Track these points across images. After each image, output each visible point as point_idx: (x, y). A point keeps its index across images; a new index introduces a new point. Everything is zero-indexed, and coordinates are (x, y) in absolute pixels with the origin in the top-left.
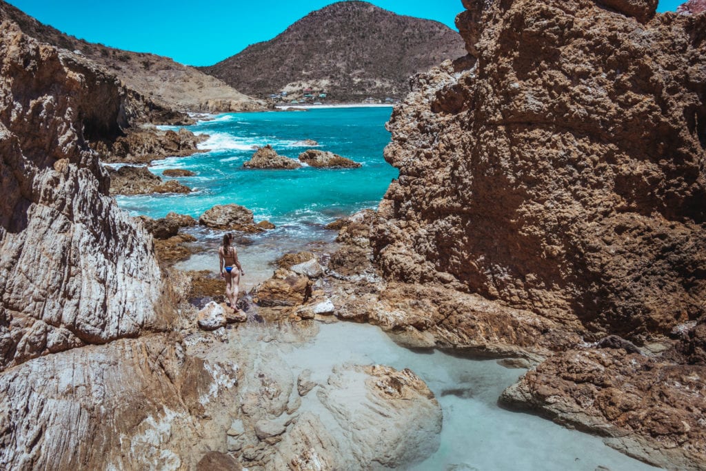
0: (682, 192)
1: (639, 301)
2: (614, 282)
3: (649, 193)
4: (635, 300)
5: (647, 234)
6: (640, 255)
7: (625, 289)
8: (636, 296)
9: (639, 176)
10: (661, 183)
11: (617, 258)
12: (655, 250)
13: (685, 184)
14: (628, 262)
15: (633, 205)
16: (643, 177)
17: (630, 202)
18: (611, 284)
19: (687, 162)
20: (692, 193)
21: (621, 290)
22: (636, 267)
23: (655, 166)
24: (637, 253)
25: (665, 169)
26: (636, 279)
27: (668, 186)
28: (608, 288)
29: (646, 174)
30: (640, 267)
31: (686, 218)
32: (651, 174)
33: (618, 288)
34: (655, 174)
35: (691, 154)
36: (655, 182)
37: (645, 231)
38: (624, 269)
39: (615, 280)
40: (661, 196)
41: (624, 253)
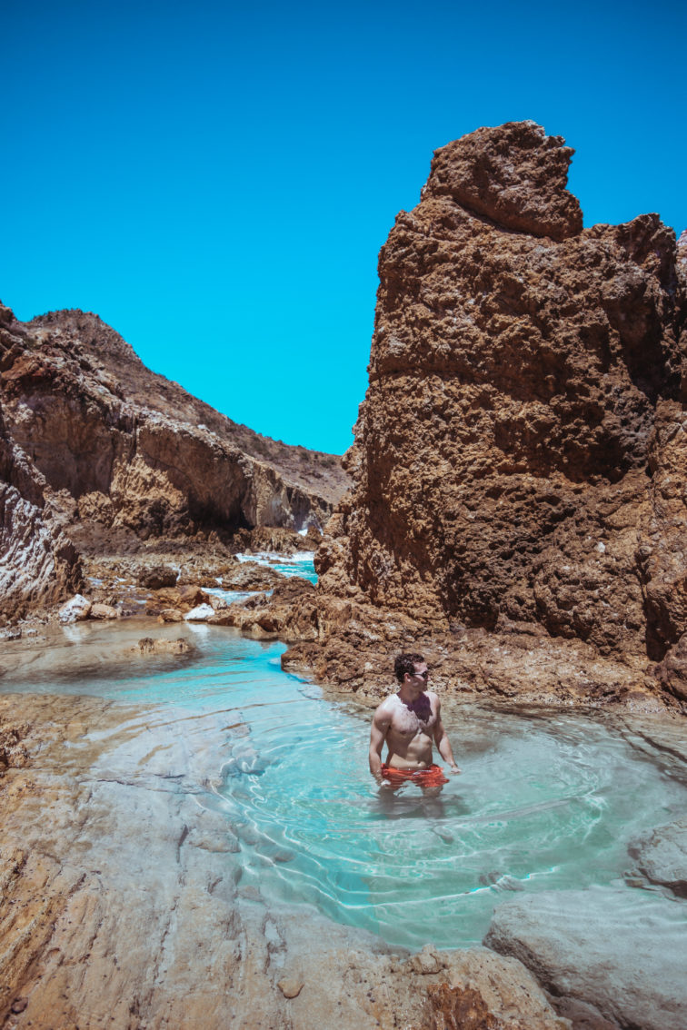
0: (583, 440)
1: (504, 583)
2: (468, 556)
3: (539, 445)
4: (496, 582)
5: (531, 498)
6: (517, 524)
7: (483, 566)
8: (497, 576)
9: (521, 421)
10: (553, 430)
11: (477, 526)
12: (540, 519)
13: (585, 428)
14: (494, 532)
15: (522, 463)
16: (526, 422)
17: (517, 459)
18: (464, 558)
19: (583, 398)
20: (596, 440)
21: (477, 567)
22: (505, 540)
23: (545, 408)
24: (511, 521)
25: (557, 410)
26: (506, 556)
27: (564, 434)
28: (462, 565)
29: (530, 417)
30: (512, 540)
31: (596, 477)
32: (535, 418)
33: (473, 565)
34: (541, 418)
35: (586, 386)
36: (544, 428)
37: (528, 493)
38: (485, 540)
39: (469, 553)
40: (558, 447)
41: (492, 520)
